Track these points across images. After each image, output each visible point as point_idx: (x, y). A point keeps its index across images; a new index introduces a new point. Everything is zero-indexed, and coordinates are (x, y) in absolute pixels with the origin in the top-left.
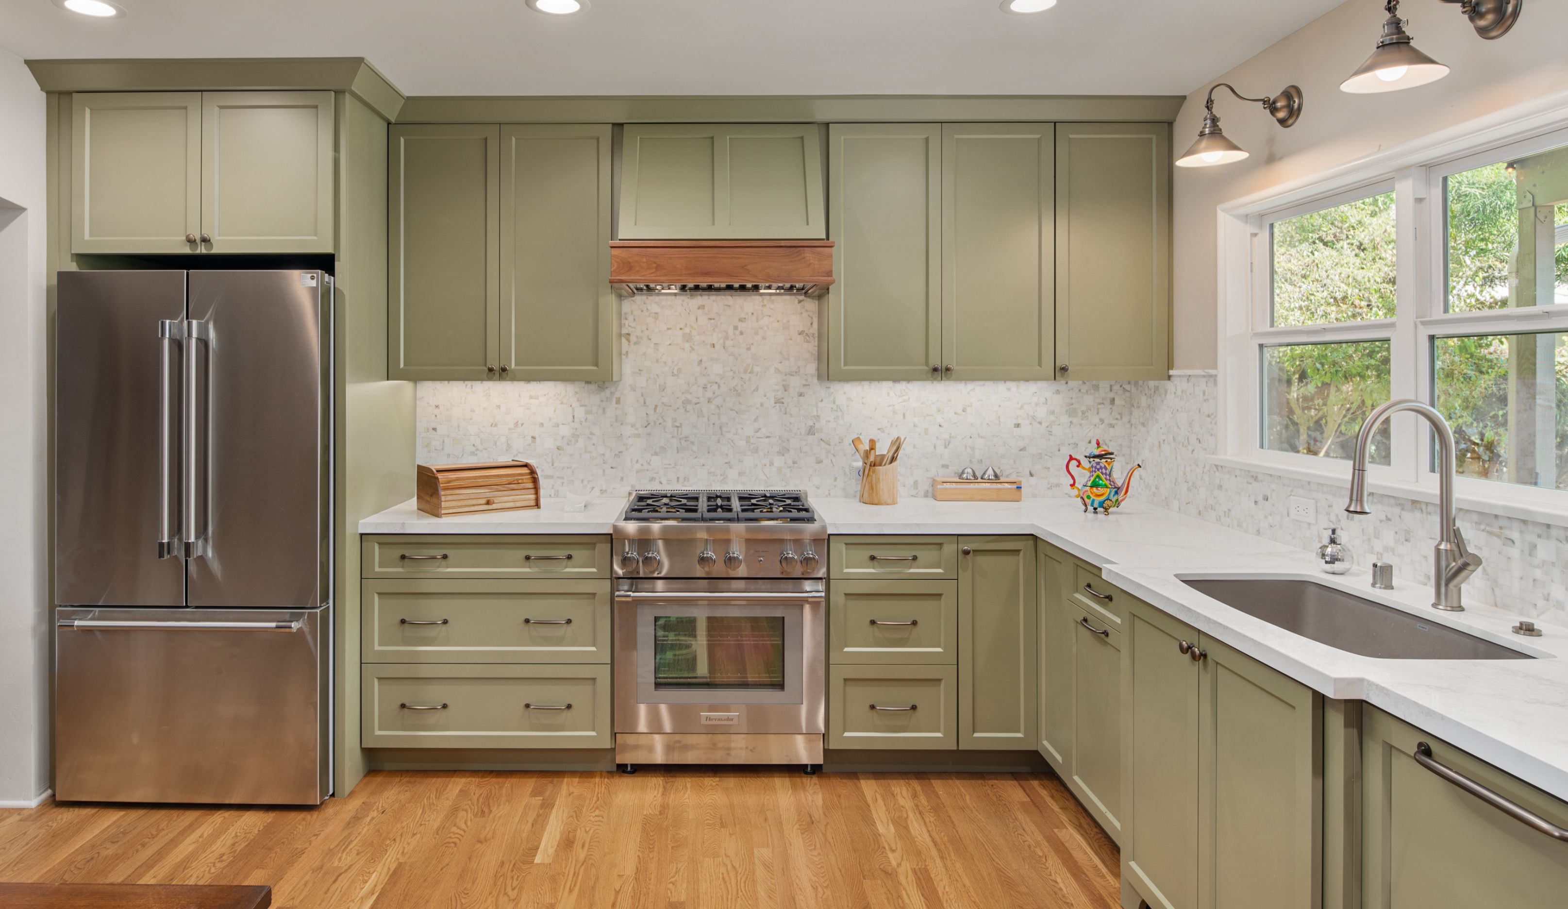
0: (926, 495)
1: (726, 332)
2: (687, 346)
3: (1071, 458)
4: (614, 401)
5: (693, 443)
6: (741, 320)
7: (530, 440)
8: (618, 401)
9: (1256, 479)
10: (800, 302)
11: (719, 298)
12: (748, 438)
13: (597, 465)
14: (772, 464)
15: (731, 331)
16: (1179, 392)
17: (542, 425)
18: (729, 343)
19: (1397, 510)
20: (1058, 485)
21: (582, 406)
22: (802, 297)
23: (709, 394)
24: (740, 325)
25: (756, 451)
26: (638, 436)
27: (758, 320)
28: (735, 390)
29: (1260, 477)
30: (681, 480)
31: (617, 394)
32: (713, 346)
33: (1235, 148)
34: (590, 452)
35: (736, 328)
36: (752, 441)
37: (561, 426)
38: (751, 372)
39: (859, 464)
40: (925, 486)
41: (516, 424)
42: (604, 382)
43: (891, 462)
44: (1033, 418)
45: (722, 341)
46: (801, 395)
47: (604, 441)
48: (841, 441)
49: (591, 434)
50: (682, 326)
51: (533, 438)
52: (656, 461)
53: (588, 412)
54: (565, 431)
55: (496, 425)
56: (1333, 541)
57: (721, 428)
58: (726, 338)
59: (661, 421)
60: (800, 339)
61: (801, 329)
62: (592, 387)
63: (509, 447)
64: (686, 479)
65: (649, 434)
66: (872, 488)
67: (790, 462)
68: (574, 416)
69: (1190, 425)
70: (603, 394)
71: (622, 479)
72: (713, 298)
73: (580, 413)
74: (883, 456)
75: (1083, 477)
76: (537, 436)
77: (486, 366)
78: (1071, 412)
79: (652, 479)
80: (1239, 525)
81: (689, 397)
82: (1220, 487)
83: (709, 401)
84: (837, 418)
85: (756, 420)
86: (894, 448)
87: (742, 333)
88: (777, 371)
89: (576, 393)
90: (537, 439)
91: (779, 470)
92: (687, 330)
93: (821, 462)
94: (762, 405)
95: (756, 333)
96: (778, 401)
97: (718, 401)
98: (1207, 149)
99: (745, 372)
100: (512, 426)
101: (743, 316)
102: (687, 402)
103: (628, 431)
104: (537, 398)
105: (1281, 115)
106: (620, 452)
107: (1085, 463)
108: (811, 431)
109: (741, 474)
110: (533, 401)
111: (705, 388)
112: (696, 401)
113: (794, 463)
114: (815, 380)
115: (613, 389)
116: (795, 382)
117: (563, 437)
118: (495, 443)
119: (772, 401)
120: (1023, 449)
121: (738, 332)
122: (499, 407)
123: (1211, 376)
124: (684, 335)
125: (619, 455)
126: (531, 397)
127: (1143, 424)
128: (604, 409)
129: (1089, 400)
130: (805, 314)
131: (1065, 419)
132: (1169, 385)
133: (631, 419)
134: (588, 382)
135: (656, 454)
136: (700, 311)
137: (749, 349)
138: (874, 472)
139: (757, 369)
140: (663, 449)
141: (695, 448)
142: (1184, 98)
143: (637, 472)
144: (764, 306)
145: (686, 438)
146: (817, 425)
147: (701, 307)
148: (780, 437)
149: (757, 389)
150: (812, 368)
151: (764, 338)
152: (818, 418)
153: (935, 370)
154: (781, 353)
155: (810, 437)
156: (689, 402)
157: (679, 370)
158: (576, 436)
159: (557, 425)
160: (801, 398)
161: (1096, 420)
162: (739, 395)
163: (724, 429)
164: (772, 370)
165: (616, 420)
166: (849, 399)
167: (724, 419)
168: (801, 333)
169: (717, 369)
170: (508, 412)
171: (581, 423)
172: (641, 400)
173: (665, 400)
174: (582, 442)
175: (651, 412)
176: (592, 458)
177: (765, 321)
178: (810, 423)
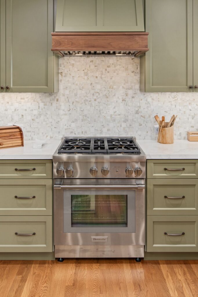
0: (184, 139)
1: (102, 71)
2: (86, 77)
4: (56, 100)
5: (88, 117)
6: (108, 67)
7: (21, 116)
8: (57, 100)
10: (132, 59)
12: (111, 116)
13: (49, 127)
14: (121, 126)
15: (104, 71)
17: (26, 110)
18: (103, 76)
21: (42, 102)
22: (133, 57)
23: (95, 97)
24: (108, 69)
25: (114, 120)
26: (65, 114)
27: (115, 67)
28: (106, 96)
30: (84, 133)
31: (57, 97)
32: (97, 77)
34: (46, 121)
35: (106, 70)
36: (113, 116)
37: (34, 111)
38: (113, 88)
39: (157, 126)
40: (184, 135)
41: (15, 110)
43: (171, 126)
45: (100, 75)
46: (133, 97)
47: (51, 117)
48: (149, 117)
49: (47, 114)
50: (84, 69)
51: (22, 115)
52: (73, 125)
53: (45, 105)
54: (35, 112)
55: (7, 110)
57: (100, 111)
58: (102, 74)
59: (75, 108)
60: (133, 74)
61: (133, 70)
62: (47, 94)
63: (12, 119)
64: (86, 132)
65: (70, 114)
66: (163, 137)
67: (128, 125)
68: (39, 107)
70: (51, 97)
71: (59, 132)
72: (96, 57)
73: (42, 105)
74: (167, 123)
76: (24, 115)
79: (72, 132)
81: (87, 98)
83: (95, 100)
84: (148, 107)
85: (114, 108)
86: (172, 120)
87: (108, 72)
88: (123, 87)
89: (40, 97)
90: (24, 117)
91: (124, 128)
92: (86, 71)
93: (141, 125)
94: (117, 102)
95: (114, 72)
96: (123, 100)
97: (98, 100)
99: (110, 88)
100: (13, 110)
101: (109, 65)
103: (61, 112)
104: (24, 99)
106: (59, 121)
108: (137, 112)
109: (108, 130)
110: (23, 100)
111: (93, 95)
112: (90, 100)
113: (130, 125)
114: (139, 92)
115: (55, 95)
116: (130, 92)
117: (35, 115)
118: (7, 118)
119: (121, 100)
121: (107, 72)
122: (8, 103)
124: (85, 73)
126: (21, 99)
128: (52, 104)
130: (134, 64)
133: (63, 107)
134: (45, 93)
135: (73, 122)
136: (91, 63)
137: (111, 79)
138: (164, 130)
139: (115, 87)
140: (76, 120)
141: (89, 120)
143: (65, 129)
144: (117, 61)
145: (86, 116)
146: (140, 110)
147: (92, 61)
148: (124, 115)
149: (115, 95)
150: (137, 86)
151: (118, 74)
152: (140, 107)
153: (190, 88)
154: (125, 80)
155: (137, 115)
156: (87, 101)
157: (83, 88)
158: (40, 115)
159: (32, 110)
160: (133, 99)
162: (107, 98)
163: (101, 112)
164: (121, 87)
165: (57, 108)
166: (153, 99)
167: (101, 107)
168: (133, 72)
169: (98, 87)
170: (12, 105)
171: (42, 109)
172: (67, 100)
173: (77, 100)
174: (42, 117)
175: (71, 105)
176: (47, 124)
177: (118, 67)
178: (137, 109)
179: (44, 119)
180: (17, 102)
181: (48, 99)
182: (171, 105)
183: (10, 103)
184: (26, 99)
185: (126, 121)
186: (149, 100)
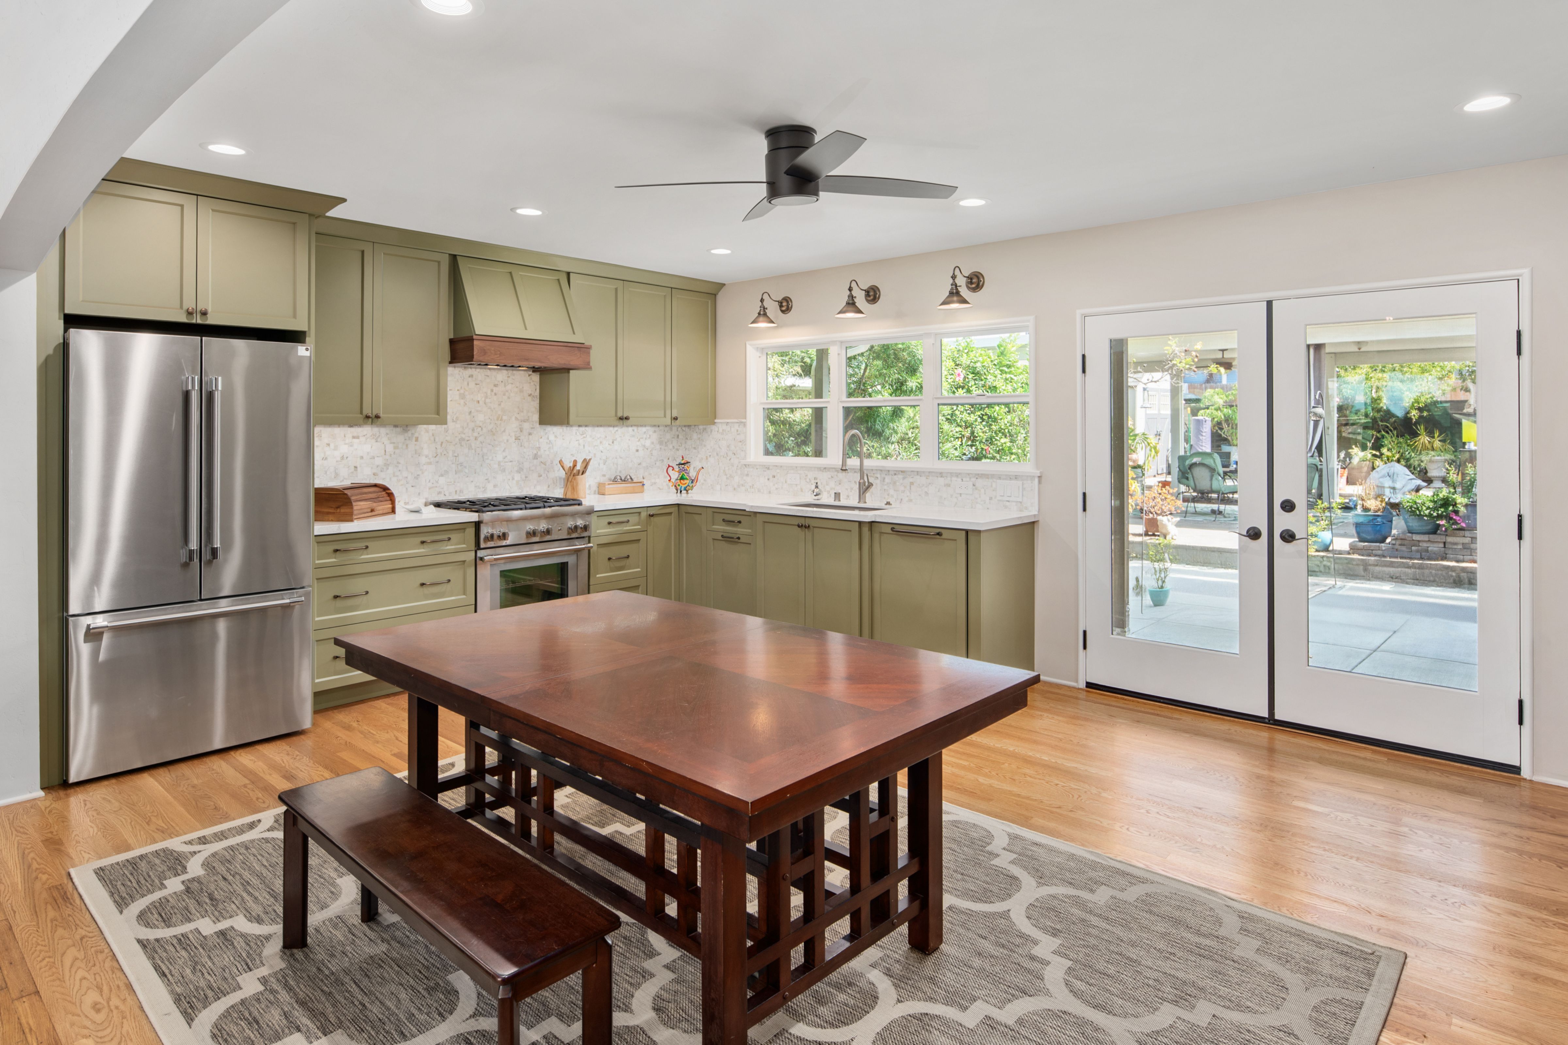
0: (595, 494)
1: (486, 393)
2: (462, 402)
3: (669, 466)
4: (414, 439)
5: (465, 467)
6: (496, 386)
7: (352, 469)
8: (417, 440)
9: (768, 469)
10: (529, 375)
11: (482, 370)
12: (499, 462)
13: (402, 485)
14: (513, 479)
15: (489, 392)
16: (721, 430)
17: (362, 458)
18: (488, 400)
19: (836, 473)
20: (655, 483)
21: (391, 443)
22: (531, 373)
23: (476, 434)
24: (495, 390)
25: (504, 471)
26: (430, 463)
27: (505, 386)
28: (492, 431)
29: (771, 468)
30: (458, 492)
31: (416, 435)
32: (478, 402)
33: (772, 322)
34: (397, 476)
35: (492, 391)
36: (502, 464)
37: (376, 458)
38: (501, 420)
40: (595, 488)
41: (342, 458)
42: (407, 426)
43: (582, 474)
44: (644, 446)
45: (483, 399)
46: (530, 434)
47: (407, 468)
48: (552, 463)
49: (398, 463)
50: (459, 388)
51: (356, 467)
52: (442, 480)
53: (396, 448)
54: (379, 461)
55: (326, 459)
56: (817, 487)
57: (483, 456)
58: (486, 397)
59: (445, 453)
60: (529, 399)
61: (530, 393)
62: (398, 429)
63: (337, 475)
64: (461, 491)
66: (574, 489)
67: (524, 477)
68: (386, 451)
69: (728, 446)
70: (406, 435)
71: (419, 494)
72: (478, 370)
73: (390, 448)
74: (579, 471)
75: (675, 475)
76: (358, 466)
77: (361, 413)
78: (661, 443)
79: (439, 493)
80: (759, 491)
81: (463, 436)
82: (747, 475)
83: (476, 439)
84: (550, 448)
85: (504, 451)
86: (584, 465)
87: (495, 394)
88: (516, 419)
89: (387, 434)
90: (359, 469)
91: (518, 482)
92: (462, 391)
93: (540, 476)
94: (507, 441)
95: (504, 395)
96: (517, 438)
97: (481, 439)
98: (763, 322)
99: (497, 420)
100: (339, 459)
101: (496, 383)
102: (462, 440)
103: (423, 460)
104: (358, 437)
105: (784, 309)
106: (418, 475)
107: (676, 468)
108: (536, 457)
109: (495, 486)
110: (356, 441)
111: (473, 430)
112: (467, 438)
113: (526, 477)
114: (537, 425)
115: (414, 431)
116: (526, 426)
117: (378, 466)
119: (514, 438)
120: (640, 464)
121: (493, 394)
122: (328, 445)
123: (742, 422)
125: (417, 477)
126: (354, 437)
127: (695, 448)
128: (407, 445)
129: (668, 436)
130: (532, 384)
131: (658, 447)
132: (713, 427)
133: (425, 451)
134: (396, 426)
135: (442, 475)
136: (470, 379)
137: (500, 405)
138: (575, 479)
139: (504, 418)
140: (447, 472)
141: (467, 471)
142: (724, 284)
143: (429, 489)
144: (508, 377)
145: (461, 464)
146: (539, 453)
147: (471, 376)
148: (518, 461)
149: (504, 431)
150: (536, 417)
151: (509, 398)
152: (539, 448)
153: (621, 419)
154: (518, 407)
155: (535, 461)
156: (464, 440)
158: (387, 465)
159: (374, 457)
160: (530, 437)
161: (671, 447)
162: (494, 435)
163: (485, 457)
164: (513, 418)
165: (416, 453)
166: (556, 437)
167: (485, 450)
168: (530, 395)
169: (480, 418)
170: (336, 448)
171: (391, 455)
172: (432, 439)
173: (448, 438)
174: (391, 470)
175: (439, 447)
176: (399, 481)
177: (509, 387)
178: (535, 452)
179: (394, 473)
180: (345, 444)
181: (400, 438)
182: (579, 444)
183: (332, 446)
184: (362, 439)
185: (520, 470)
186: (552, 438)
